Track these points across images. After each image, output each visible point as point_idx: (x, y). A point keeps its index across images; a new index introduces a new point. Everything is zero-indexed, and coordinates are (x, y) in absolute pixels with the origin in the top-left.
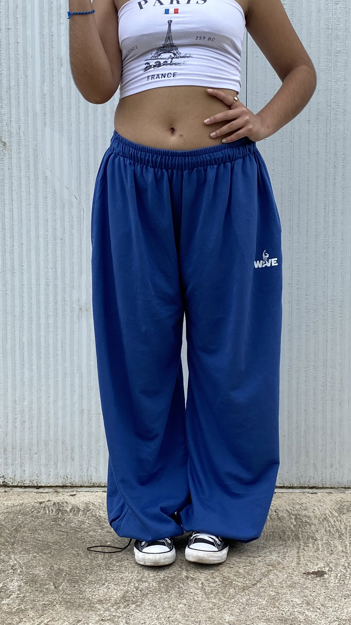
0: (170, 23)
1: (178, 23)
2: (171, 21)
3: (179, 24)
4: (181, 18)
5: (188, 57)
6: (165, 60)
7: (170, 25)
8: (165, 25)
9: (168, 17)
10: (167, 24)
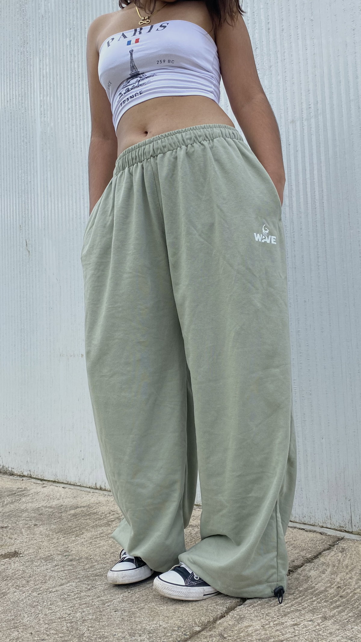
0: (131, 52)
1: (138, 51)
2: (132, 50)
3: (140, 51)
4: (142, 45)
5: (152, 76)
6: (133, 85)
7: (131, 54)
8: (128, 55)
9: (130, 47)
10: (128, 54)
